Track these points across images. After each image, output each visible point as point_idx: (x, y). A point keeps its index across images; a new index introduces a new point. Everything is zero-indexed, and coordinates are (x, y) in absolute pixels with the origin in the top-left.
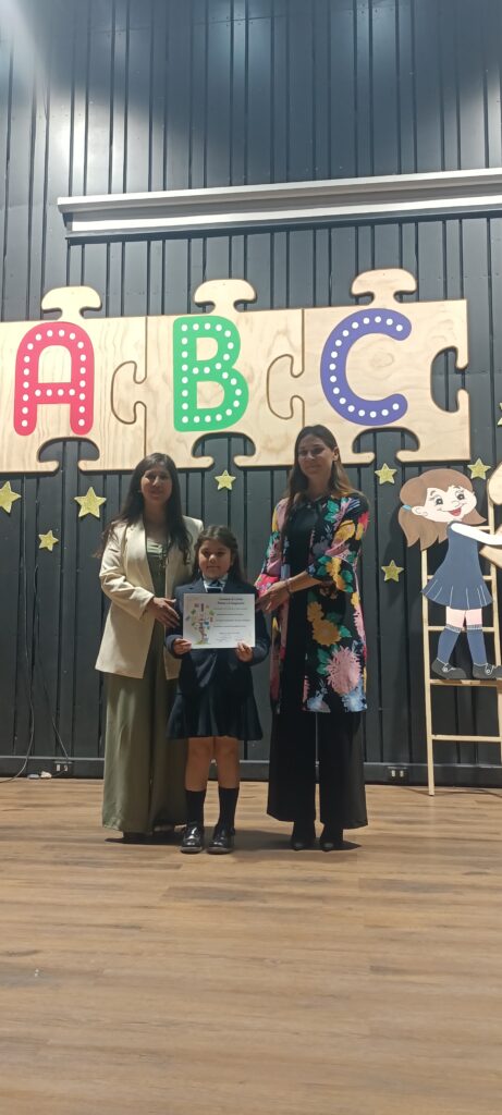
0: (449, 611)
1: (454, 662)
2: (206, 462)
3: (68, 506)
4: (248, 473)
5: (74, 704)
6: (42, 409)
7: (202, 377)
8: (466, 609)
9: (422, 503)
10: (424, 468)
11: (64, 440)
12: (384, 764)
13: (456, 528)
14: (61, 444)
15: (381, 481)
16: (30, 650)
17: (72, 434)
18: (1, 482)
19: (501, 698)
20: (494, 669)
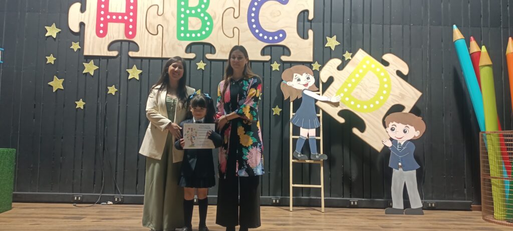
0: (301, 128)
1: (302, 152)
2: (192, 56)
3: (123, 73)
4: (212, 62)
5: (124, 169)
6: (111, 25)
7: (191, 15)
8: (309, 129)
9: (291, 80)
10: (292, 64)
11: (121, 41)
12: (270, 197)
13: (306, 92)
14: (119, 43)
15: (273, 69)
16: (102, 143)
17: (125, 39)
18: (88, 60)
19: (322, 168)
20: (320, 156)
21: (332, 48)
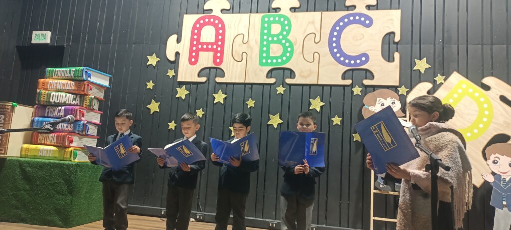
1: (385, 182)
3: (209, 98)
4: (292, 87)
5: (207, 188)
9: (374, 105)
14: (208, 70)
15: (355, 94)
18: (181, 86)
21: (421, 71)
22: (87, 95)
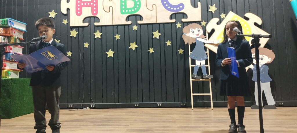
0: (196, 60)
1: (198, 74)
2: (129, 23)
3: (92, 35)
4: (141, 25)
5: (95, 89)
6: (84, 9)
9: (189, 33)
12: (179, 102)
13: (198, 39)
14: (89, 18)
15: (178, 27)
16: (82, 75)
17: (92, 15)
18: (72, 29)
19: (210, 83)
20: (209, 76)
21: (213, 12)
22: (12, 36)
